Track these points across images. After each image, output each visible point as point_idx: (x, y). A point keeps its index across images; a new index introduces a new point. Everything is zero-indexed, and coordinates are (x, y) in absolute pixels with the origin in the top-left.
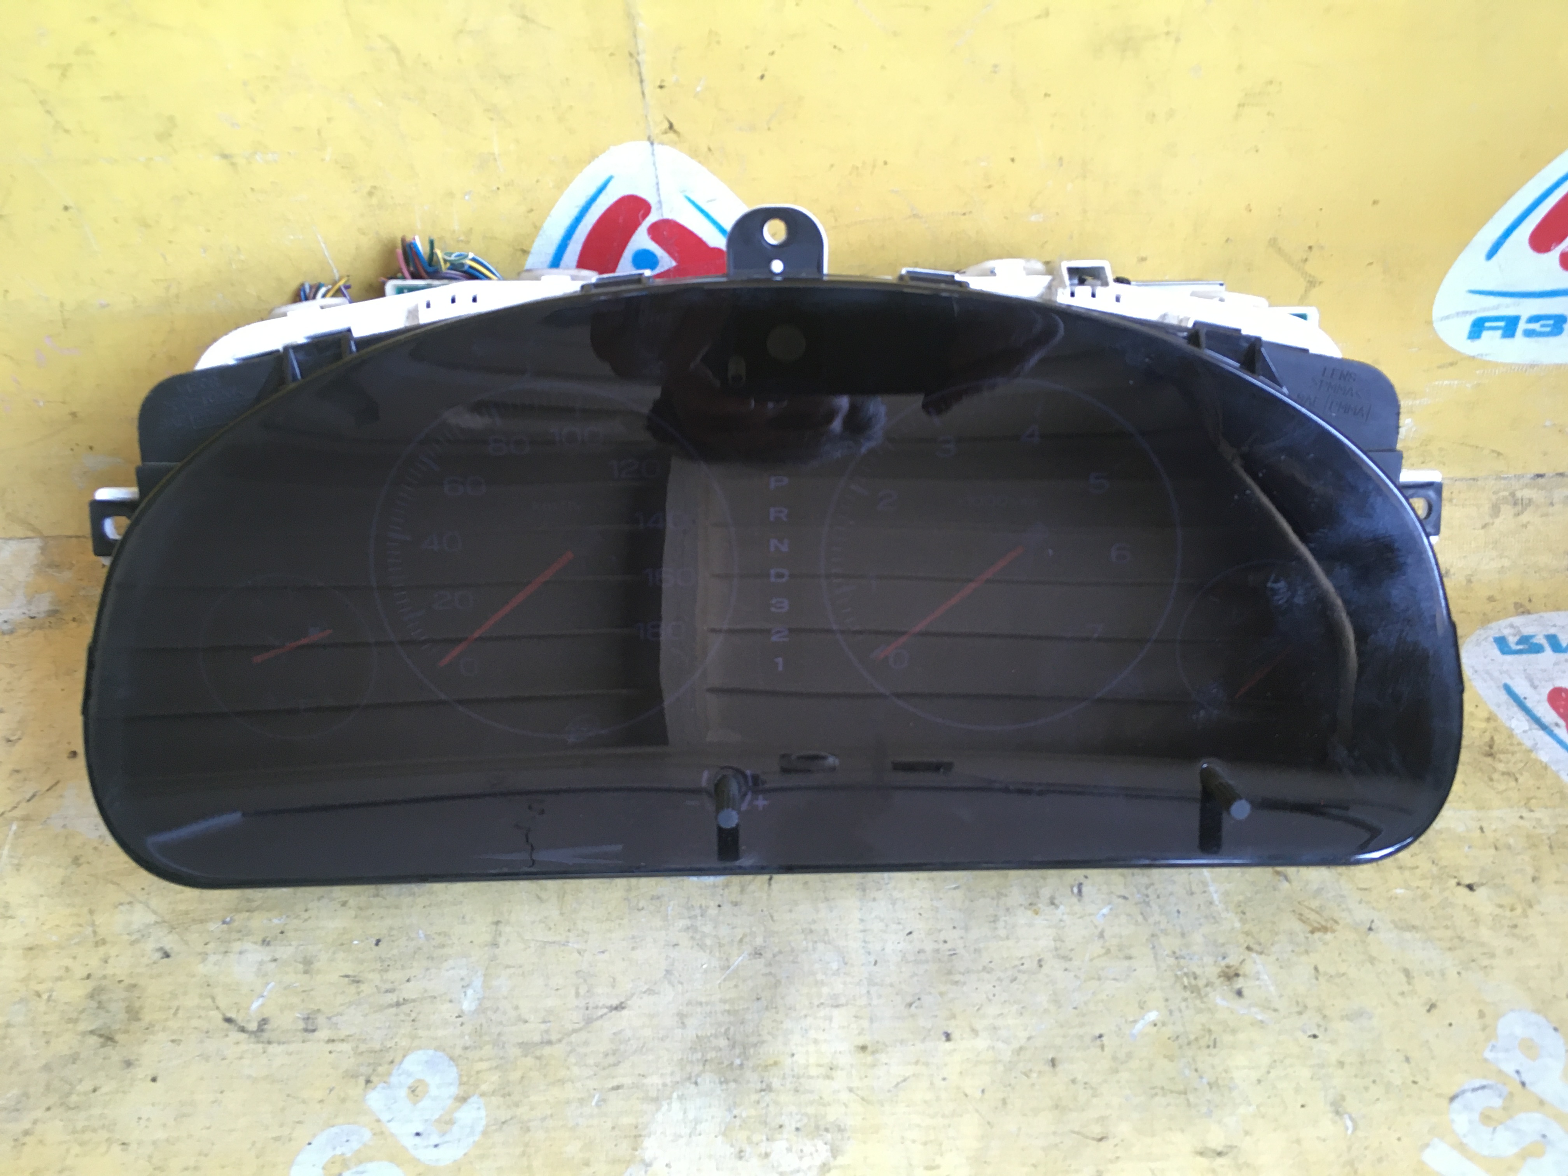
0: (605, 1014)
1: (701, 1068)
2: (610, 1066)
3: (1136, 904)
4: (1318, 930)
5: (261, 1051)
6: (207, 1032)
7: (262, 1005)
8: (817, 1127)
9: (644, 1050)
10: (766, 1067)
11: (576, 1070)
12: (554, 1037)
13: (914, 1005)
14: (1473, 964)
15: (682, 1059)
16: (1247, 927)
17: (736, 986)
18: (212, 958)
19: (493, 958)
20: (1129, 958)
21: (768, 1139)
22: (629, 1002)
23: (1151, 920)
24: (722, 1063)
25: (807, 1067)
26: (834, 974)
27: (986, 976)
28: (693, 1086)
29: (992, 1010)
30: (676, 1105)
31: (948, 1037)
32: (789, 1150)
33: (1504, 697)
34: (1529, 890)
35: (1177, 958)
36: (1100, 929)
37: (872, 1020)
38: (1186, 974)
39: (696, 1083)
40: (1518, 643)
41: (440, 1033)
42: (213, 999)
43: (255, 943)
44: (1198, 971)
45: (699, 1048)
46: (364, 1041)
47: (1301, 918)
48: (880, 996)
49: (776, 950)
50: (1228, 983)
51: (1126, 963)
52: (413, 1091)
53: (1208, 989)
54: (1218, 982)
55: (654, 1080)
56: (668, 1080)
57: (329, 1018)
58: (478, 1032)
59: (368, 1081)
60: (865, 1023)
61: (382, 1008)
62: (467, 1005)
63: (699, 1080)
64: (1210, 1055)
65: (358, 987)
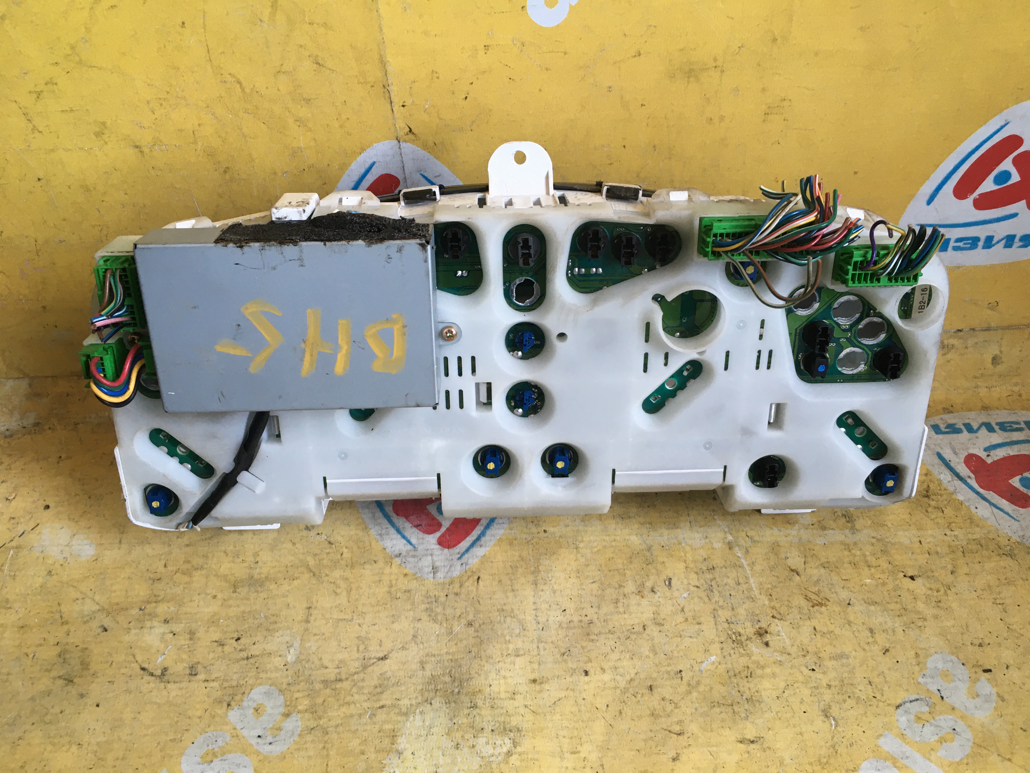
0: (375, 662)
1: (434, 694)
2: (378, 693)
3: (705, 591)
4: (817, 605)
5: (163, 687)
6: (131, 676)
7: (165, 659)
8: (505, 729)
9: (399, 684)
10: (474, 694)
11: (356, 697)
12: (344, 677)
13: (566, 654)
14: (912, 625)
15: (422, 689)
16: (772, 604)
17: (456, 644)
18: (133, 631)
19: (307, 630)
20: (699, 624)
21: (474, 737)
22: (390, 655)
23: (713, 601)
24: (447, 691)
25: (499, 693)
26: (517, 636)
27: (611, 636)
28: (429, 705)
29: (614, 656)
30: (418, 717)
31: (586, 673)
32: (487, 743)
33: (937, 461)
34: (950, 579)
35: (729, 623)
36: (682, 606)
37: (539, 664)
38: (734, 633)
39: (431, 704)
40: (946, 428)
41: (273, 675)
42: (134, 656)
43: (159, 622)
44: (742, 631)
45: (433, 682)
46: (227, 681)
47: (807, 598)
48: (545, 649)
49: (481, 622)
50: (759, 638)
51: (697, 627)
52: (257, 711)
53: (748, 642)
54: (754, 637)
55: (405, 702)
56: (414, 702)
57: (205, 667)
58: (297, 674)
59: (229, 705)
60: (536, 666)
61: (238, 661)
62: (290, 658)
63: (433, 702)
64: (748, 682)
65: (223, 648)
